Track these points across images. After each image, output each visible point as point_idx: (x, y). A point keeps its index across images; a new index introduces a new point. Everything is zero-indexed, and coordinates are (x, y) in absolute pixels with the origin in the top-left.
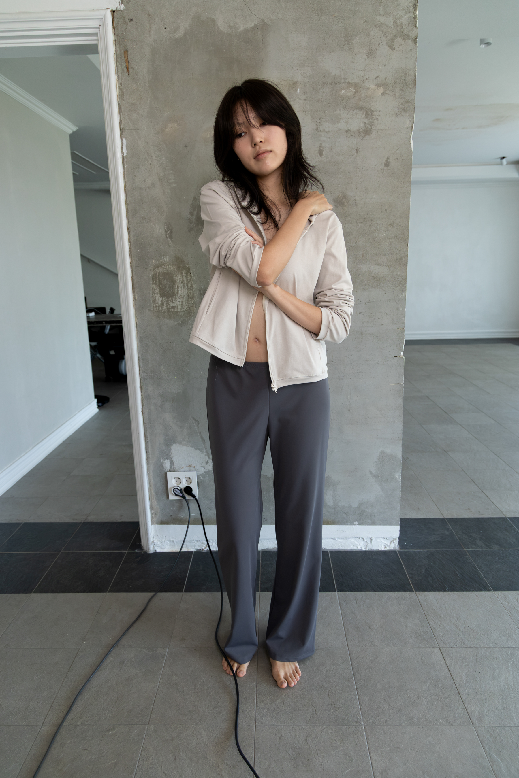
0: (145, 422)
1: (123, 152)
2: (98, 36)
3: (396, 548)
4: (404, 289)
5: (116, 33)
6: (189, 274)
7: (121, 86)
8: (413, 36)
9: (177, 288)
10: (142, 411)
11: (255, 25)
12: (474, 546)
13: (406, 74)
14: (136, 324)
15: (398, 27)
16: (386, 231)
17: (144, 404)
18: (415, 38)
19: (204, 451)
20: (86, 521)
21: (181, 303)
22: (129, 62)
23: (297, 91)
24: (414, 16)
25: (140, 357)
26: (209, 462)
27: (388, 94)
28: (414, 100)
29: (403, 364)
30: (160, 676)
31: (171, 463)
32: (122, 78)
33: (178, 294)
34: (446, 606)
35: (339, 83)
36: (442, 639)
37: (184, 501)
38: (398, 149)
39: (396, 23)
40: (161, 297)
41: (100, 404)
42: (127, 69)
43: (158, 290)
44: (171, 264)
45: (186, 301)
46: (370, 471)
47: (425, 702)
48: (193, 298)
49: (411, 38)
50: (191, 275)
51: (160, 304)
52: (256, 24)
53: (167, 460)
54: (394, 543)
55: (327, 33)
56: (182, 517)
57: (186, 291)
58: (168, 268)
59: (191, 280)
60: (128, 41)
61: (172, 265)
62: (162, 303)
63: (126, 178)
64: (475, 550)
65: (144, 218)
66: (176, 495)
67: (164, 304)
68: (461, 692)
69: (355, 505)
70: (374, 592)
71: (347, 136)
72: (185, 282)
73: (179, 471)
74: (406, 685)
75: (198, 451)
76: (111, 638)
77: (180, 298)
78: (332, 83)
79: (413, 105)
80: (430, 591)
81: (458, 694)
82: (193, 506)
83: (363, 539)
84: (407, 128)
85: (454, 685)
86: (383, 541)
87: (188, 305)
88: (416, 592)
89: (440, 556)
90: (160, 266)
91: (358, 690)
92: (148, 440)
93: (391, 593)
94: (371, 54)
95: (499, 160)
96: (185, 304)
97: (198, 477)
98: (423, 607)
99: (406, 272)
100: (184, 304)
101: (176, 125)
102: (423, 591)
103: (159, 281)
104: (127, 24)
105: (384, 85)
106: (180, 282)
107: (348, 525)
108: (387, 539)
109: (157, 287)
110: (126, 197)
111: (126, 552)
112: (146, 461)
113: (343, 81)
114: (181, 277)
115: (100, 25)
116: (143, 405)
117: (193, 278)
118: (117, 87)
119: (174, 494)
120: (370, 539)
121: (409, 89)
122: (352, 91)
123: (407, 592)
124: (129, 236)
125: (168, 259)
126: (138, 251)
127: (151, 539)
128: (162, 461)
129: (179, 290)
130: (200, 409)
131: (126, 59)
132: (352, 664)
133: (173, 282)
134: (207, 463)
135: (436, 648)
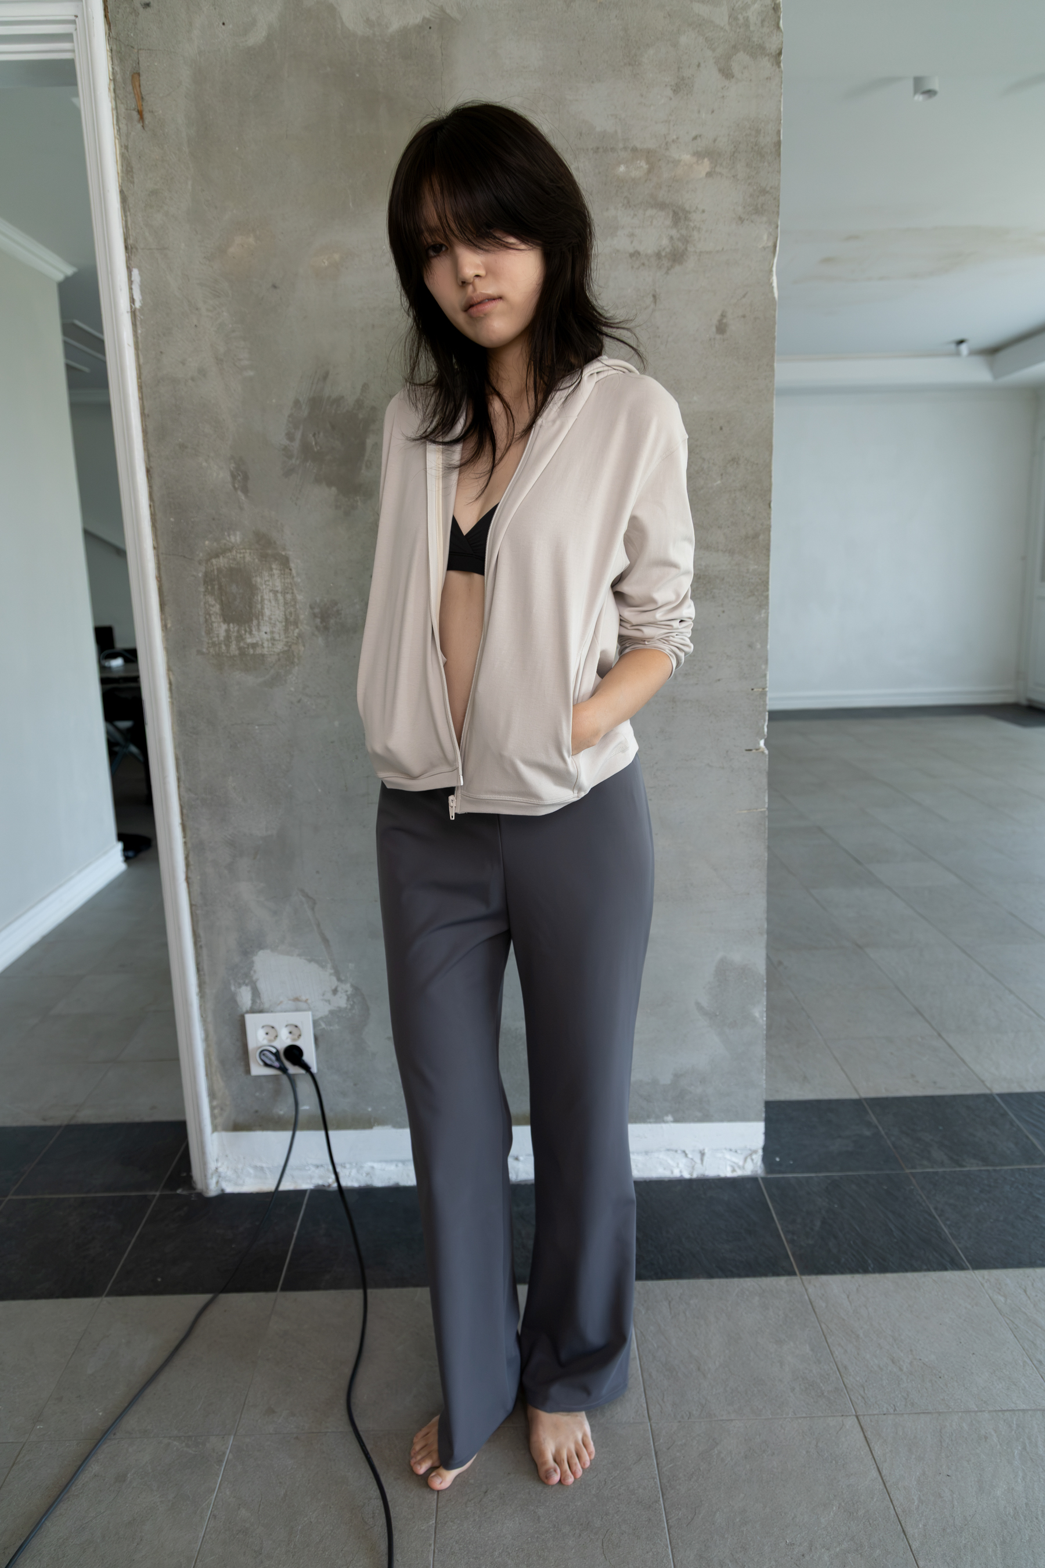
0: (193, 903)
1: (133, 299)
2: (72, 41)
3: (757, 1171)
4: (762, 601)
5: (113, 34)
6: (287, 571)
7: (126, 151)
8: (772, 46)
9: (261, 602)
10: (187, 879)
11: (424, 18)
12: (925, 1163)
13: (758, 131)
14: (170, 683)
15: (740, 27)
16: (722, 475)
17: (192, 862)
18: (778, 52)
19: (329, 965)
20: (73, 1122)
21: (269, 637)
22: (142, 98)
24: (775, 4)
25: (180, 757)
26: (339, 989)
27: (720, 173)
28: (777, 188)
29: (765, 765)
30: (210, 1512)
31: (253, 994)
32: (128, 135)
33: (262, 616)
34: (870, 1309)
35: (613, 150)
36: (862, 1393)
37: (285, 1079)
38: (745, 294)
39: (736, 19)
40: (224, 623)
41: (130, 854)
42: (140, 113)
43: (218, 606)
44: (245, 548)
45: (282, 633)
46: (698, 1004)
47: (826, 1558)
48: (296, 624)
49: (768, 51)
50: (291, 574)
51: (222, 638)
52: (428, 16)
53: (244, 988)
54: (752, 1160)
55: (584, 39)
56: (281, 1113)
57: (282, 608)
58: (240, 557)
59: (291, 583)
60: (140, 52)
61: (248, 551)
62: (228, 637)
63: (140, 357)
64: (928, 1173)
65: (183, 446)
66: (266, 1065)
67: (233, 638)
68: (910, 1530)
69: (666, 1079)
70: (709, 1280)
71: (632, 267)
72: (279, 588)
73: (272, 1012)
74: (783, 1515)
75: (314, 966)
76: (101, 1414)
77: (268, 624)
78: (598, 148)
79: (775, 199)
80: (833, 1273)
81: (903, 1534)
82: (305, 1087)
83: (684, 1154)
84: (764, 248)
85: (893, 1512)
86: (728, 1156)
87: (286, 640)
88: (804, 1277)
89: (854, 1187)
90: (222, 554)
91: (671, 1531)
92: (200, 943)
93: (748, 1279)
94: (681, 86)
95: (953, 347)
96: (279, 639)
97: (315, 1023)
98: (818, 1314)
99: (768, 565)
100: (277, 637)
101: (251, 240)
102: (817, 1274)
103: (220, 588)
104: (137, 15)
105: (710, 154)
106: (266, 588)
107: (650, 1123)
108: (736, 1152)
109: (215, 600)
110: (142, 399)
111: (154, 1196)
112: (197, 991)
113: (621, 145)
114: (268, 578)
115: (76, 16)
116: (187, 866)
117: (295, 579)
118: (118, 153)
119: (261, 1063)
120: (701, 1152)
121: (766, 164)
122: (642, 167)
123: (783, 1277)
124: (150, 486)
125: (238, 539)
126: (172, 519)
127: (212, 1165)
128: (233, 988)
129: (265, 606)
130: (318, 872)
131: (136, 92)
132: (657, 1464)
133: (251, 589)
134: (335, 991)
135: (850, 1416)
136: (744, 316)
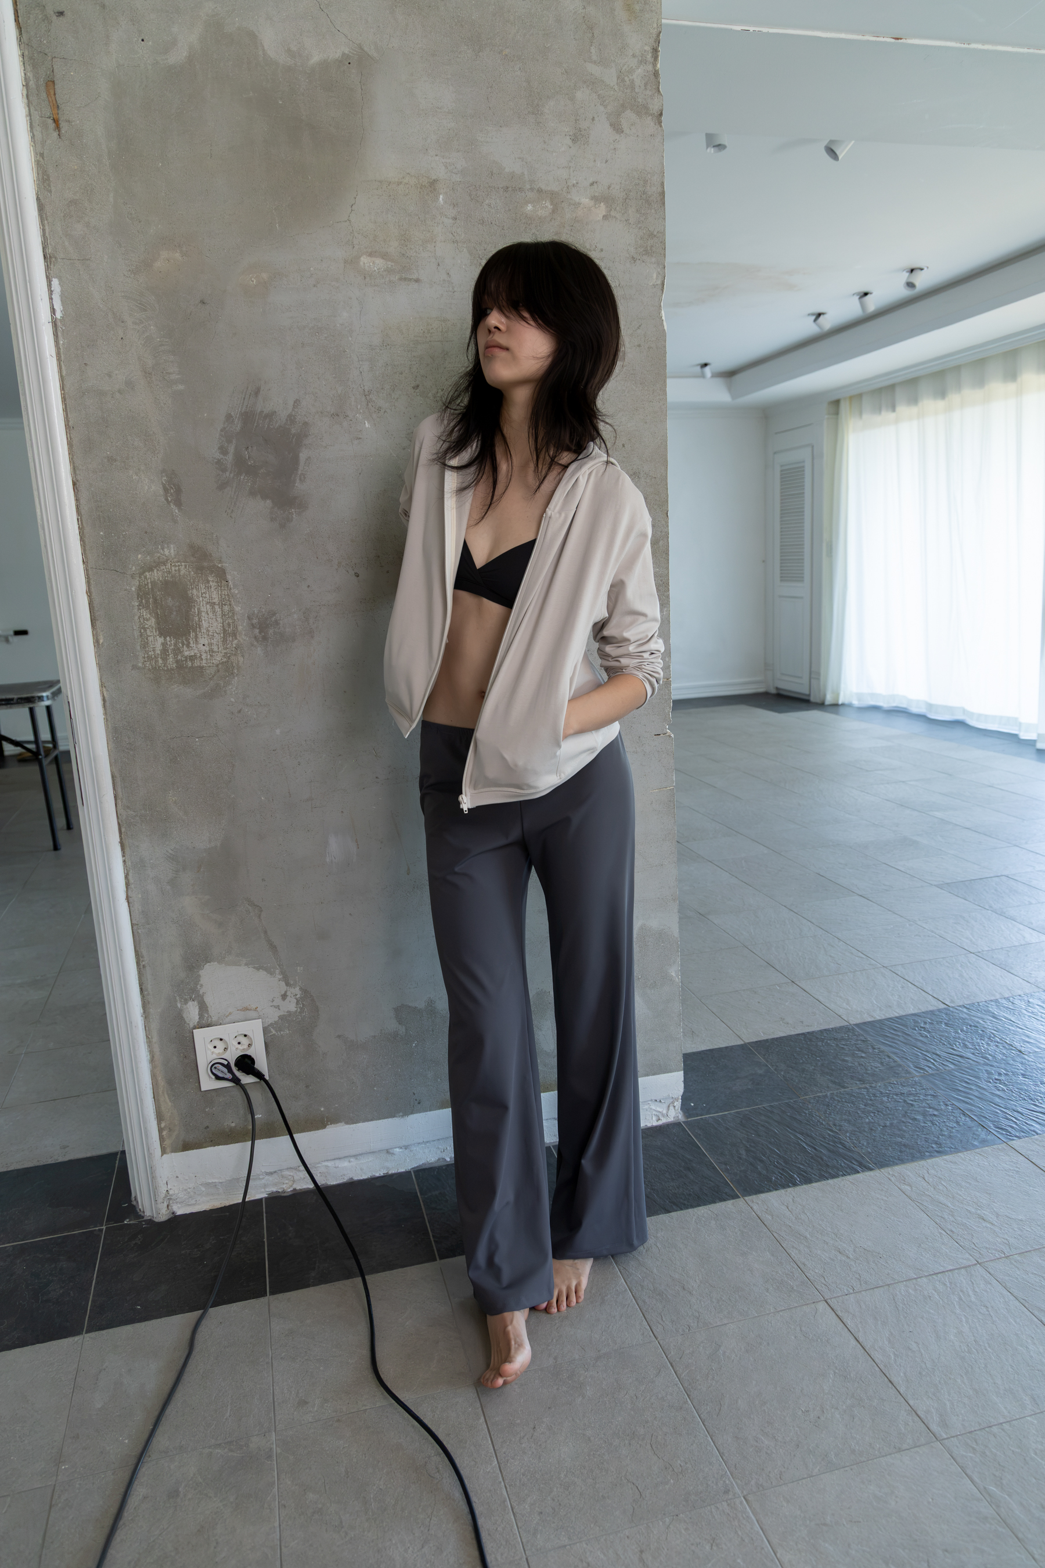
0: (134, 922)
1: (54, 309)
3: (678, 1117)
5: (25, 40)
6: (224, 582)
7: (41, 159)
8: (654, 108)
9: (198, 615)
10: (128, 898)
11: (344, 54)
12: (815, 1089)
13: (645, 182)
14: (104, 700)
15: (627, 89)
17: (131, 881)
18: (659, 113)
19: (277, 971)
21: (207, 649)
22: (58, 107)
23: (438, 199)
24: (655, 71)
25: (117, 774)
26: (288, 993)
27: (615, 217)
28: (663, 233)
29: (671, 748)
30: (277, 1503)
31: (200, 1009)
32: (43, 143)
33: (200, 628)
34: (808, 1214)
35: (521, 189)
36: (824, 1282)
37: (237, 1089)
38: (640, 326)
39: (623, 80)
40: (160, 637)
42: (56, 121)
43: (153, 620)
44: (181, 562)
45: (220, 644)
47: (838, 1416)
48: (234, 635)
49: (651, 111)
50: (228, 585)
51: (159, 652)
52: (346, 52)
53: (190, 1003)
55: (491, 87)
56: (233, 1125)
57: (219, 620)
58: (175, 571)
59: (228, 595)
60: (54, 60)
61: (183, 564)
62: (165, 651)
63: (63, 367)
64: (819, 1097)
65: (111, 459)
66: (218, 1078)
67: (170, 651)
68: (894, 1379)
70: (667, 1214)
72: (216, 600)
73: (221, 1024)
74: (792, 1390)
75: (262, 974)
77: (206, 636)
78: (508, 188)
79: (661, 242)
80: (769, 1191)
81: (890, 1384)
82: (259, 1097)
84: (654, 286)
85: (877, 1369)
86: (654, 1106)
87: (225, 651)
88: (746, 1198)
89: (763, 1118)
90: (155, 567)
91: (706, 1424)
92: (144, 963)
93: (700, 1208)
94: (578, 137)
95: (699, 368)
96: (217, 650)
97: (265, 1030)
98: (767, 1225)
99: (667, 568)
100: (215, 649)
101: (178, 255)
102: (756, 1194)
103: (155, 600)
104: (50, 22)
105: (604, 199)
106: (203, 600)
108: (660, 1101)
109: (150, 614)
110: (65, 410)
111: (101, 1230)
112: (142, 1012)
113: (528, 186)
114: (205, 591)
116: (127, 885)
117: (232, 591)
118: (33, 160)
119: (214, 1077)
121: (653, 211)
122: (547, 207)
123: (729, 1201)
124: (77, 500)
125: (172, 551)
126: (102, 533)
127: (161, 1189)
128: (179, 1005)
129: (203, 619)
130: (263, 880)
131: (51, 100)
132: (675, 1373)
133: (188, 602)
134: (284, 997)
135: (820, 1301)
136: (639, 346)
